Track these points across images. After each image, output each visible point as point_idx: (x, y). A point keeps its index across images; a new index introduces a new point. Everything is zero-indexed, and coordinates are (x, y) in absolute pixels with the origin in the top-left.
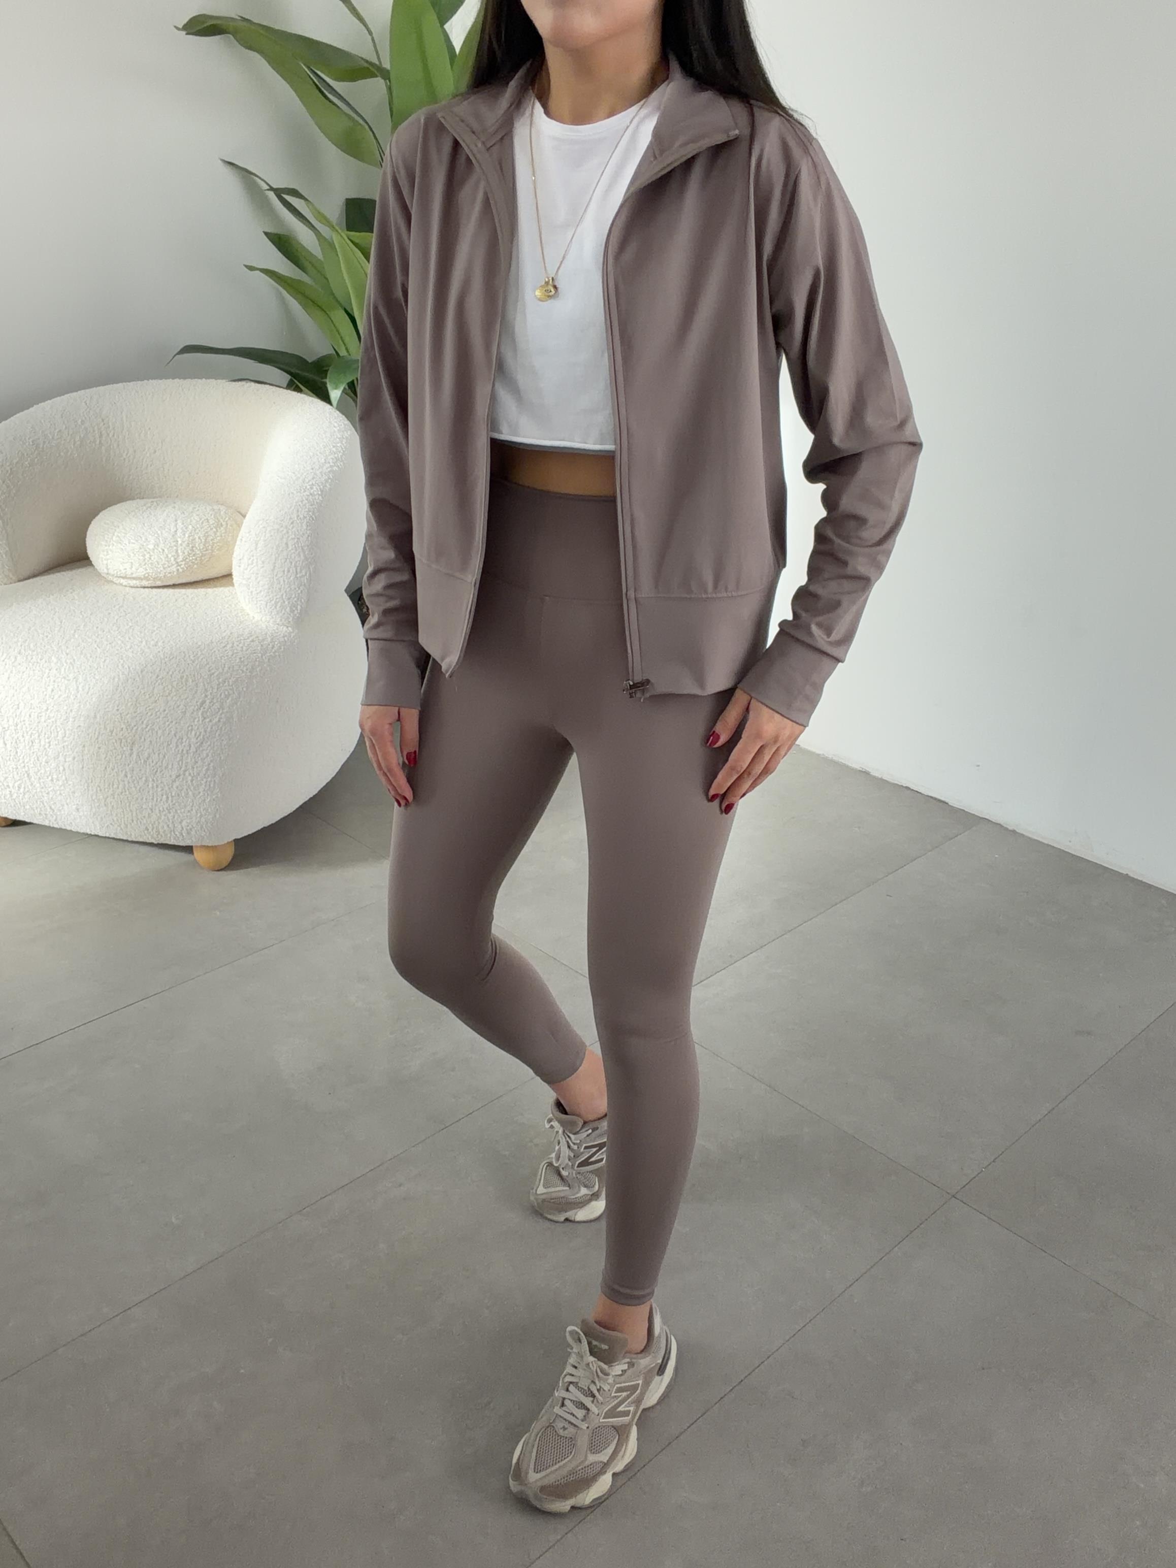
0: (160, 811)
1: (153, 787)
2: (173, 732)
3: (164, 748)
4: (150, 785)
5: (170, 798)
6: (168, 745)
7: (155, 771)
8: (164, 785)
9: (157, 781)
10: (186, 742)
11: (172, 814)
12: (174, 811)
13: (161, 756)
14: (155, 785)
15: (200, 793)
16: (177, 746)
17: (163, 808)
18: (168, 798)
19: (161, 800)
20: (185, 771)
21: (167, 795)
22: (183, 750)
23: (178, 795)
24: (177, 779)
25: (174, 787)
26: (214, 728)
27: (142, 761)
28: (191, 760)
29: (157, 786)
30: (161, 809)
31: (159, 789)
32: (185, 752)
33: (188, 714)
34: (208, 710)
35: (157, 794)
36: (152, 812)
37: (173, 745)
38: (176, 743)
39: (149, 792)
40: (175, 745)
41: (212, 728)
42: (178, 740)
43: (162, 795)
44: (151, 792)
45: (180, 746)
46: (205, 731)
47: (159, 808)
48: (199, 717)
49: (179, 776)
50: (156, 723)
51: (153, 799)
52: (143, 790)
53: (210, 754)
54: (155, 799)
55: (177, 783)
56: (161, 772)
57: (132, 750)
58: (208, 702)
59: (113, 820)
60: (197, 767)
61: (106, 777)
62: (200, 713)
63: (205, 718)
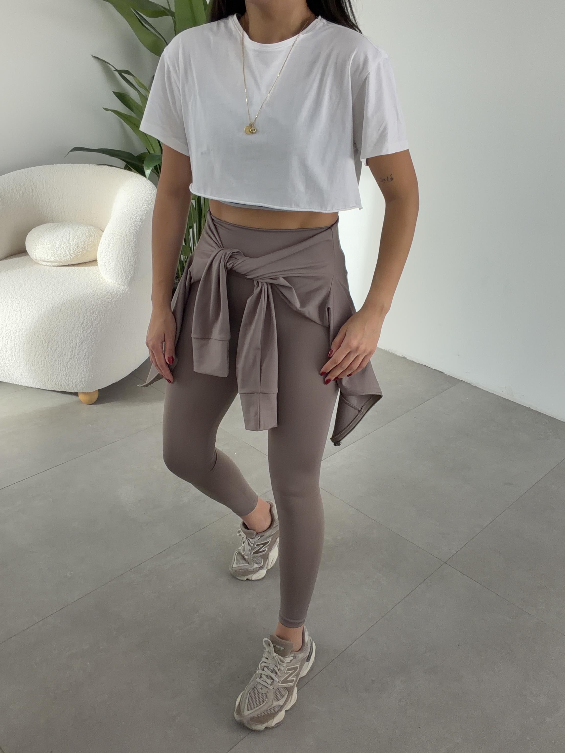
0: (62, 375)
1: (58, 364)
2: (68, 337)
3: (64, 345)
4: (57, 363)
5: (67, 369)
6: (66, 343)
7: (59, 356)
8: (64, 363)
9: (61, 361)
10: (74, 342)
11: (68, 377)
12: (69, 375)
13: (62, 349)
14: (59, 363)
15: (81, 367)
16: (70, 344)
17: (64, 374)
18: (66, 369)
19: (62, 370)
20: (74, 356)
21: (65, 367)
22: (73, 346)
23: (71, 368)
24: (70, 360)
25: (69, 364)
26: (88, 336)
27: (53, 351)
28: (77, 351)
29: (60, 364)
30: (62, 374)
31: (61, 365)
32: (74, 347)
33: (75, 328)
34: (85, 326)
35: (60, 367)
36: (58, 376)
37: (68, 344)
38: (70, 342)
39: (56, 366)
40: (69, 343)
41: (87, 335)
42: (71, 341)
43: (63, 368)
44: (57, 367)
45: (71, 344)
46: (84, 337)
47: (61, 374)
48: (81, 330)
49: (71, 358)
50: (60, 333)
51: (58, 370)
52: (53, 366)
53: (86, 348)
54: (59, 370)
55: (70, 362)
56: (62, 356)
57: (48, 346)
58: (85, 322)
59: (39, 380)
60: (80, 354)
61: (36, 358)
62: (81, 328)
63: (84, 330)
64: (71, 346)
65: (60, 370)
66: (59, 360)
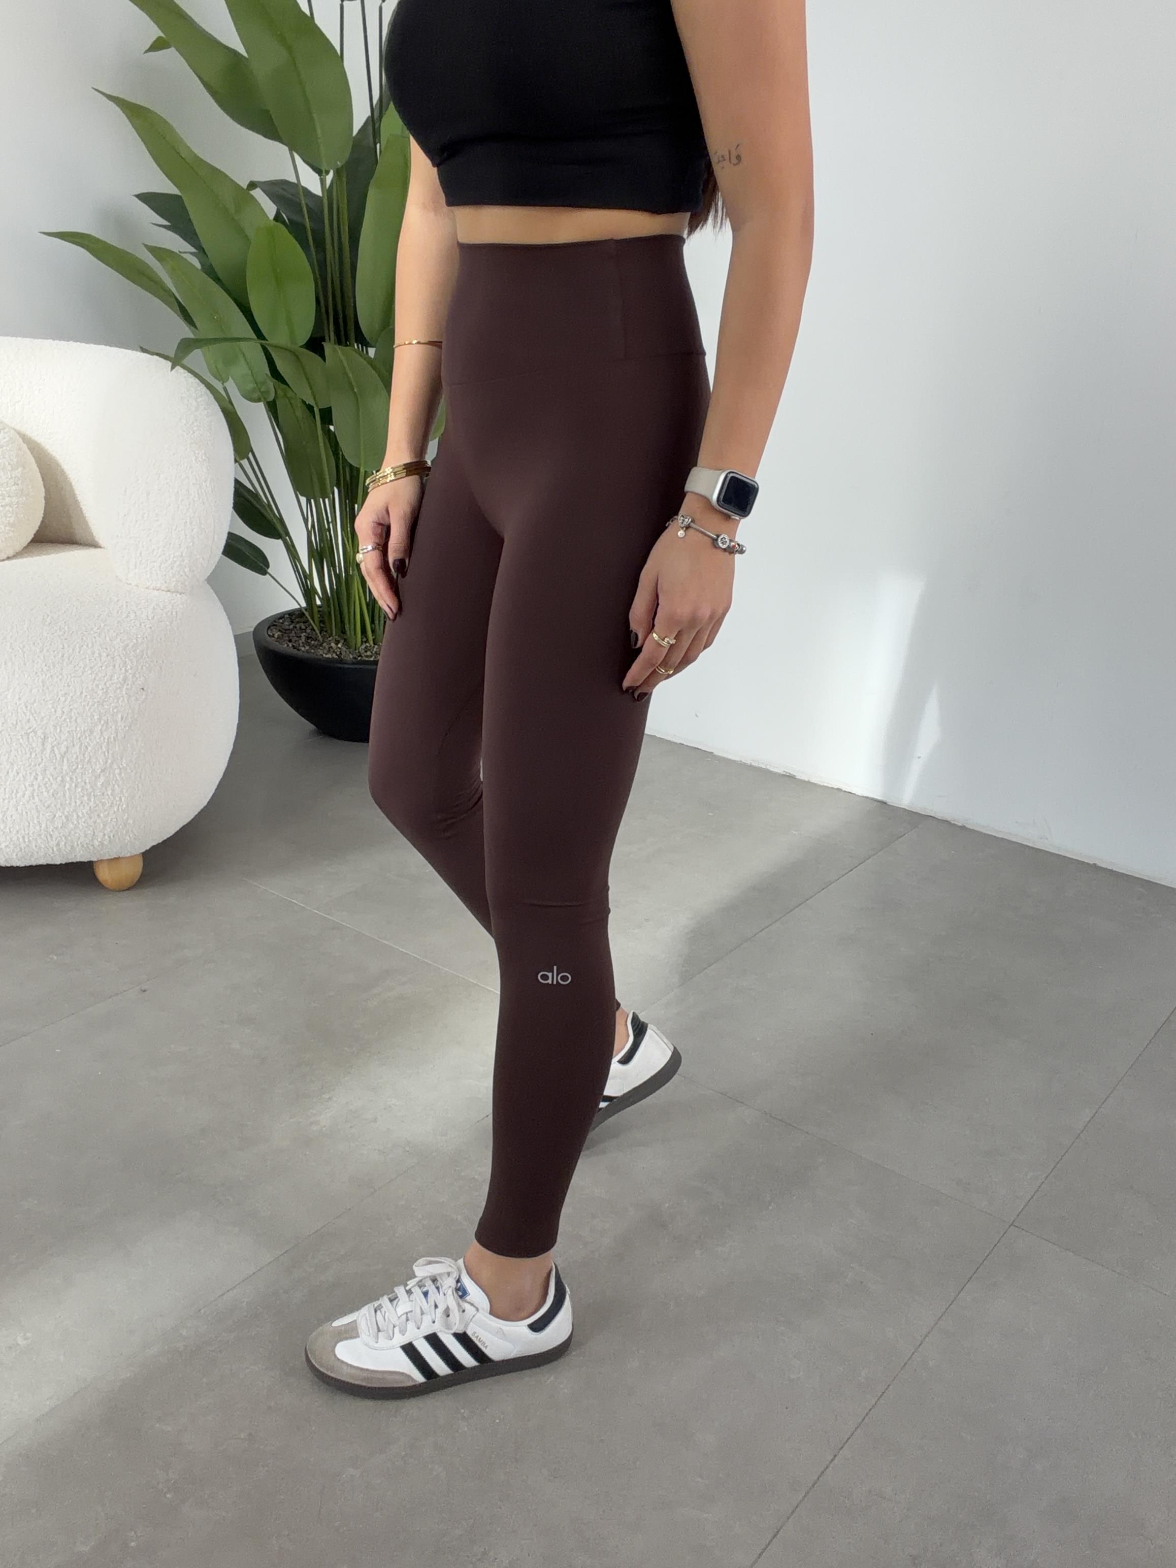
46: (133, 713)
64: (104, 738)
65: (76, 802)
66: (71, 779)
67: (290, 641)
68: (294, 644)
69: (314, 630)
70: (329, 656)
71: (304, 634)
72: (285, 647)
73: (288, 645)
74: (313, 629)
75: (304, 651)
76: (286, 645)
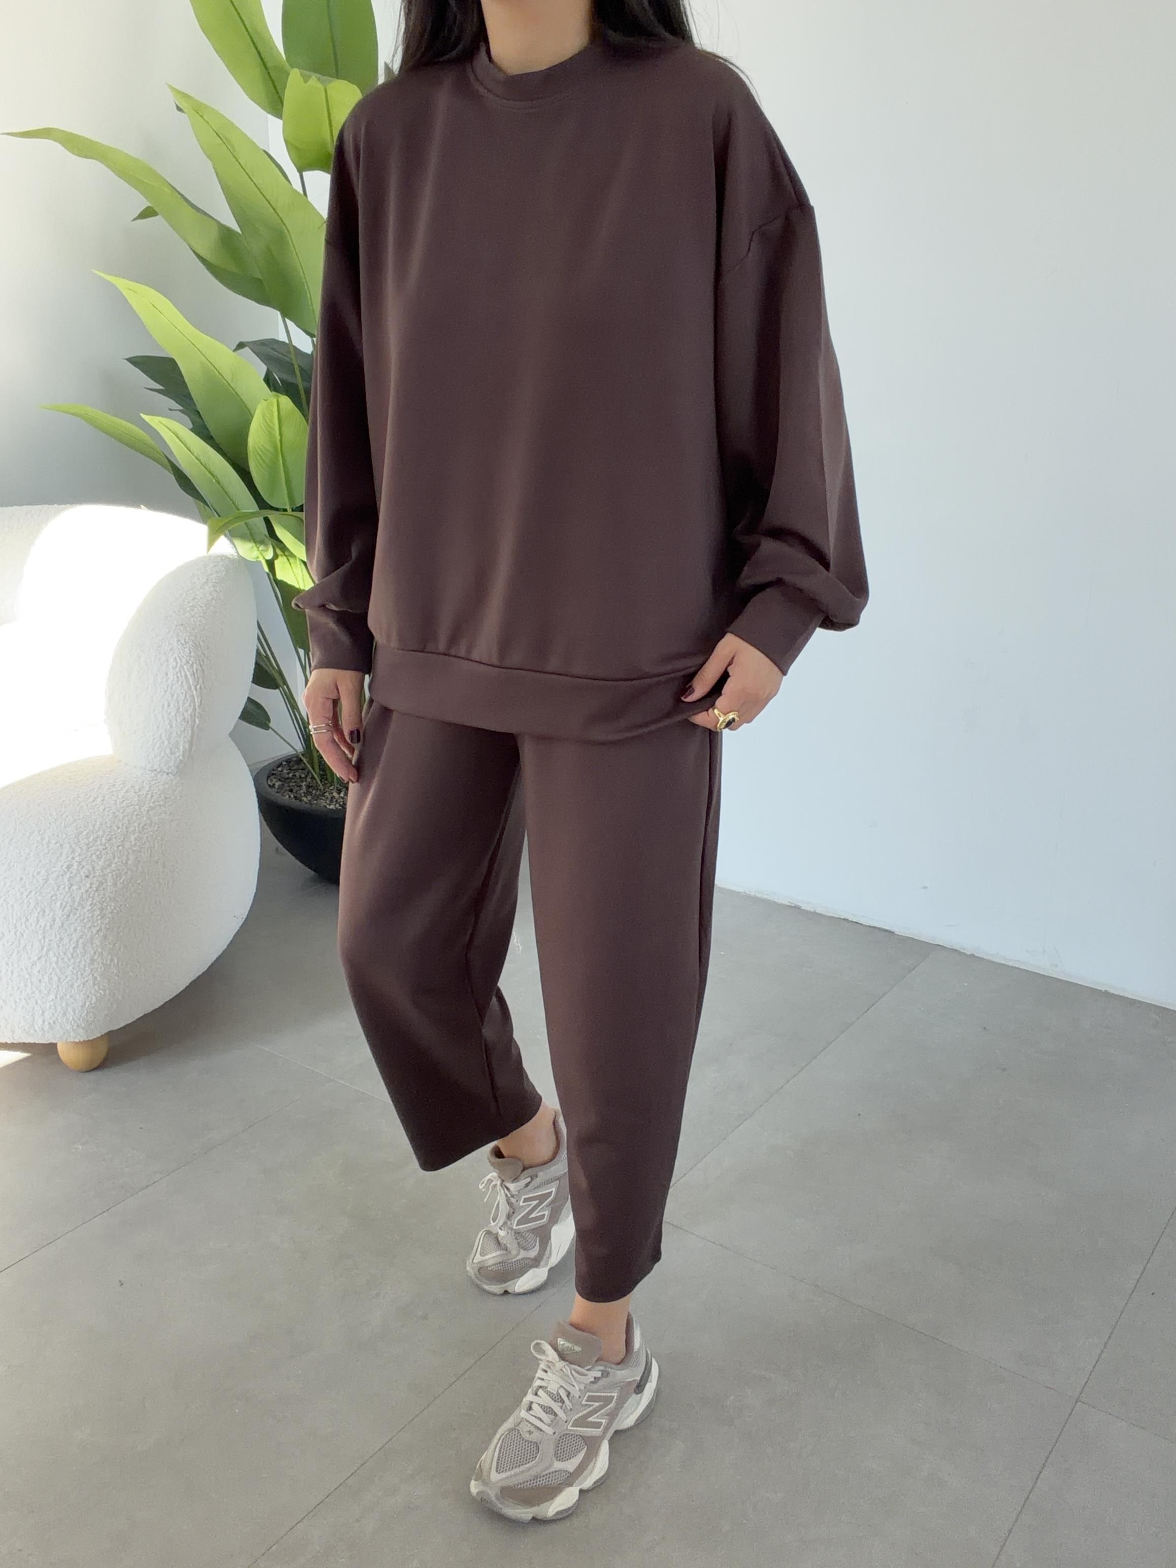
2: (33, 904)
7: (9, 954)
9: (13, 965)
11: (31, 1005)
12: (34, 1000)
21: (25, 981)
23: (40, 981)
24: (38, 962)
25: (35, 971)
28: (56, 937)
34: (76, 874)
40: (35, 919)
42: (39, 913)
45: (41, 920)
46: (73, 900)
50: (11, 896)
53: (79, 928)
56: (18, 954)
63: (72, 885)
64: (40, 927)
67: (291, 791)
68: (296, 795)
69: (315, 779)
70: (332, 807)
71: (305, 783)
72: (286, 799)
73: (290, 797)
74: (313, 778)
75: (306, 802)
76: (287, 796)
